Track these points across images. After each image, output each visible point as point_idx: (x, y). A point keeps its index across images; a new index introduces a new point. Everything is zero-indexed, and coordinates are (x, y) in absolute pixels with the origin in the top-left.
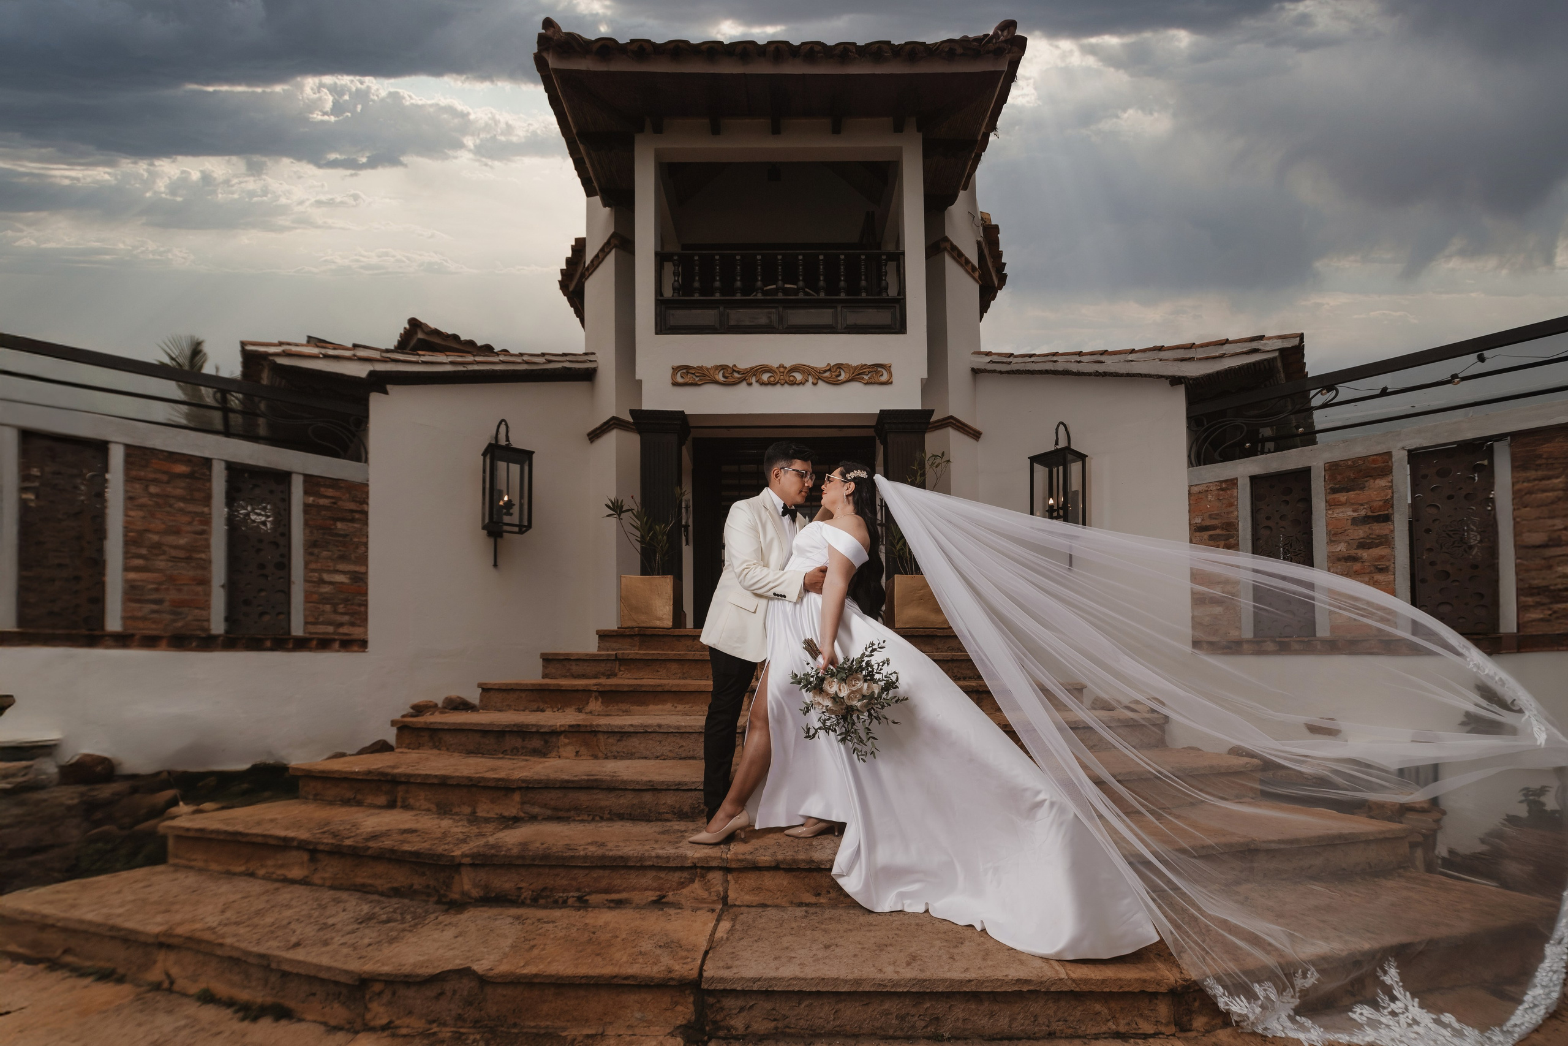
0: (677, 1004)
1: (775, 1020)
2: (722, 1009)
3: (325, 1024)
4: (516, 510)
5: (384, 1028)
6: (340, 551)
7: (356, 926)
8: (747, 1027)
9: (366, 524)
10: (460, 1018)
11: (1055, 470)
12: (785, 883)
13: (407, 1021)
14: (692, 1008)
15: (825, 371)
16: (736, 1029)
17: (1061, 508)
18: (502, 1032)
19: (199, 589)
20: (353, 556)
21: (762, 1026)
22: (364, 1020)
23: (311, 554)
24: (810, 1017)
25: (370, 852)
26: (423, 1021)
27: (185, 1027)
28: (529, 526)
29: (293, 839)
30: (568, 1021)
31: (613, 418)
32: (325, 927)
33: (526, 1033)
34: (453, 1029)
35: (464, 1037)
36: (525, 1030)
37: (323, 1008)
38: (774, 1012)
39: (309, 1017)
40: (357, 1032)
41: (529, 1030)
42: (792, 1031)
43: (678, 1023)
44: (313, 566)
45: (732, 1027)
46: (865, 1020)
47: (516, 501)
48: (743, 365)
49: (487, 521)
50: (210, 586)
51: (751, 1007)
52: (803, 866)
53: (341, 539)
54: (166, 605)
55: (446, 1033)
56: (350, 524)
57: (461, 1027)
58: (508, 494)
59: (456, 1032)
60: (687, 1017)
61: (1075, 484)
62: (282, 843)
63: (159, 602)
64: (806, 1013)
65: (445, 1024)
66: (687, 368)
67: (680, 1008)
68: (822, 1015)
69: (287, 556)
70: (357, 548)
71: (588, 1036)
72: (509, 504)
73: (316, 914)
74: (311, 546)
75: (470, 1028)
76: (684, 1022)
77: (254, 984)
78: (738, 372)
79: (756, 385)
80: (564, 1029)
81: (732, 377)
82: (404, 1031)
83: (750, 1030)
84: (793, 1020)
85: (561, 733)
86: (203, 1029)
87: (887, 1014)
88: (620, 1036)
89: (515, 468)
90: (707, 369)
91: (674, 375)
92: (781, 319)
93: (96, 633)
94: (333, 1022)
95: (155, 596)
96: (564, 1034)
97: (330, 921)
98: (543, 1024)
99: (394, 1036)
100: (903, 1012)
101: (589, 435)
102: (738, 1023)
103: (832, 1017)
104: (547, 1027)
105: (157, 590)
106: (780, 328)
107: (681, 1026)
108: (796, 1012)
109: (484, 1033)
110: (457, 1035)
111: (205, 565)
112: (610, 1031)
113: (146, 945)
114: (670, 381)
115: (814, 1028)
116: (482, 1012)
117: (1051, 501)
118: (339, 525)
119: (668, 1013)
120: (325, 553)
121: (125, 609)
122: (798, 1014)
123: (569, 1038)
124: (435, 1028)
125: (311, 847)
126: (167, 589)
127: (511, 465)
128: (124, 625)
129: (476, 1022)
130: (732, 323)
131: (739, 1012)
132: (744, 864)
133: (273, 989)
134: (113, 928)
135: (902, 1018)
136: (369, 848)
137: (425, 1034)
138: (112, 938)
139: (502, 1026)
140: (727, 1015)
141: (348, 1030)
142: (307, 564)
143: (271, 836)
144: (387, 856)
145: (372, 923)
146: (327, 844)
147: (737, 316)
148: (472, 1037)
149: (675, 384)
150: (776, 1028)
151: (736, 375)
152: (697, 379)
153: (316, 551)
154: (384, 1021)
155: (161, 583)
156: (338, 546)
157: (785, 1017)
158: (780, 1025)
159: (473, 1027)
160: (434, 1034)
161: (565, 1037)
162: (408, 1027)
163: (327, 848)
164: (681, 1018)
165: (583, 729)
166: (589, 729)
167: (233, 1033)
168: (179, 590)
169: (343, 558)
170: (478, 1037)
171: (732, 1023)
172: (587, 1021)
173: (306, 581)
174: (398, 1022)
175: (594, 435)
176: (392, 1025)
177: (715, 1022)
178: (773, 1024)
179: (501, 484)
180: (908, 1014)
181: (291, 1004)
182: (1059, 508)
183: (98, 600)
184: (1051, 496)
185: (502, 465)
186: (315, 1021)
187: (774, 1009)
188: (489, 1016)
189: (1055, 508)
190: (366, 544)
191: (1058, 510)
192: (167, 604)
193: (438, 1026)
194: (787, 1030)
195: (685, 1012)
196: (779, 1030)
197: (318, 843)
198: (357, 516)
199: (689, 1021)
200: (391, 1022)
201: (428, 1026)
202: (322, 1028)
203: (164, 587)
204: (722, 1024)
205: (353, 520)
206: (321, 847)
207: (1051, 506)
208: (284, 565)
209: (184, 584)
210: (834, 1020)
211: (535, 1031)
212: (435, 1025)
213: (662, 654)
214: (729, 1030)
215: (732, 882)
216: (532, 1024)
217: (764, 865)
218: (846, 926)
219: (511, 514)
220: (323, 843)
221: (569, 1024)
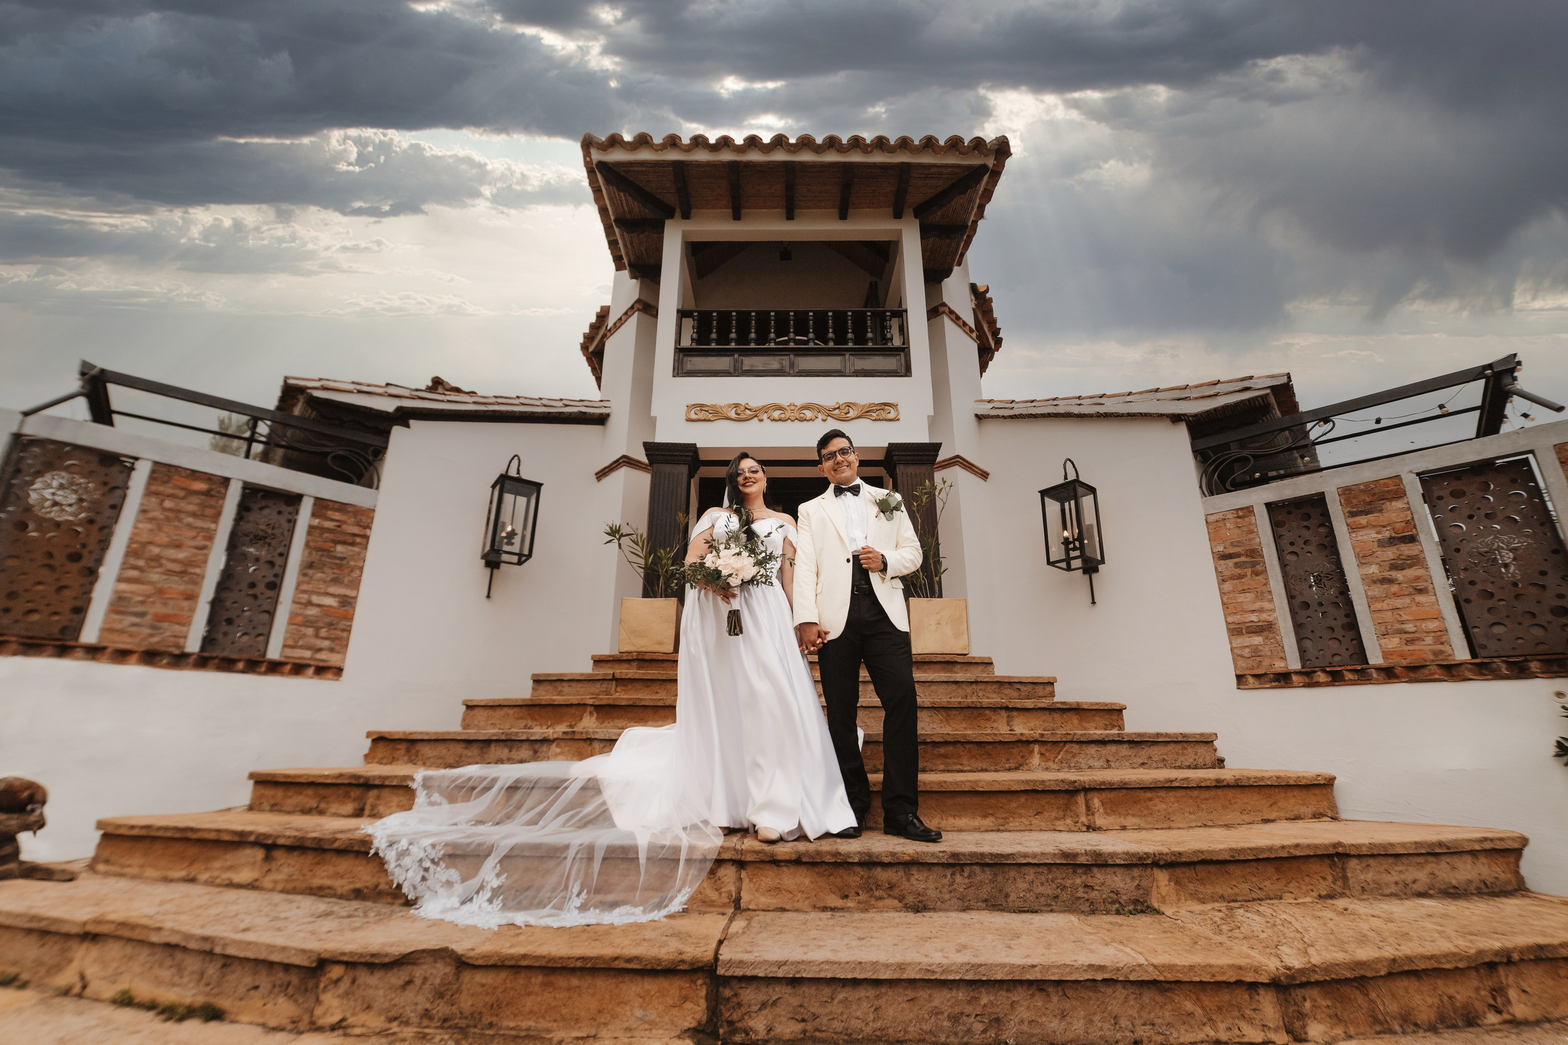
0: (685, 999)
1: (803, 1020)
2: (740, 1005)
3: (263, 1025)
4: (517, 540)
5: (333, 1028)
6: (334, 573)
7: (312, 919)
8: (770, 1030)
9: (366, 548)
10: (427, 1014)
11: (1067, 504)
12: (807, 882)
13: (363, 1018)
14: (703, 1003)
15: (835, 409)
16: (756, 1032)
17: (1077, 540)
18: (475, 1033)
19: (186, 604)
20: (346, 580)
21: (788, 1029)
22: (312, 1016)
23: (305, 575)
24: (845, 1016)
25: (336, 845)
26: (383, 1018)
27: (97, 1026)
28: (530, 555)
29: (251, 833)
30: (555, 1021)
31: (624, 457)
32: (277, 918)
33: (503, 1035)
34: (416, 1030)
35: (429, 1037)
36: (502, 1032)
37: (265, 1005)
38: (802, 1010)
39: (244, 1018)
40: (300, 1033)
41: (507, 1032)
42: (824, 1035)
43: (687, 1025)
44: (304, 587)
45: (751, 1029)
46: (911, 1021)
47: (519, 531)
48: (754, 404)
49: (488, 548)
50: (197, 602)
51: (774, 1003)
52: (828, 859)
53: (338, 562)
54: (148, 619)
55: (409, 1032)
56: (350, 548)
57: (426, 1027)
58: (512, 524)
59: (420, 1033)
60: (698, 1017)
61: (1089, 518)
62: (236, 839)
63: (142, 615)
64: (839, 1011)
65: (407, 1023)
66: (702, 405)
67: (688, 1005)
68: (859, 1013)
69: (280, 576)
70: (352, 571)
71: (578, 1038)
72: (512, 534)
73: (268, 909)
74: (308, 566)
75: (437, 1028)
76: (694, 1024)
77: (186, 980)
78: (750, 410)
79: (767, 422)
80: (549, 1031)
81: (743, 414)
82: (358, 1031)
83: (772, 1033)
84: (825, 1020)
85: (554, 740)
86: (117, 1029)
87: (938, 1014)
88: (616, 1038)
89: (522, 501)
90: (721, 407)
91: (688, 412)
92: (792, 365)
93: (71, 643)
94: (273, 1023)
95: (140, 609)
96: (549, 1036)
97: (283, 915)
98: (524, 1025)
99: (346, 1035)
100: (957, 1010)
101: (596, 474)
102: (758, 1024)
103: (871, 1017)
104: (528, 1029)
105: (143, 602)
106: (792, 372)
107: (689, 1029)
108: (828, 1011)
109: (453, 1034)
110: (421, 1035)
111: (197, 581)
112: (603, 1033)
113: (68, 936)
114: (685, 418)
115: (850, 1031)
116: (454, 1008)
117: (1066, 534)
118: (339, 548)
119: (675, 1011)
120: (319, 575)
121: (105, 621)
122: (831, 1013)
123: (555, 1040)
124: (395, 1027)
125: (270, 842)
126: (153, 603)
127: (518, 498)
128: (101, 637)
129: (445, 1020)
130: (745, 368)
131: (760, 1009)
132: (761, 857)
133: (208, 984)
134: (34, 918)
135: (955, 1019)
136: (337, 839)
137: (382, 1033)
138: (30, 931)
139: (475, 1027)
140: (745, 1014)
141: (291, 1031)
142: (299, 584)
143: (227, 831)
144: (356, 848)
145: (330, 917)
146: (289, 837)
147: (749, 362)
148: (438, 1038)
149: (689, 420)
150: (804, 1032)
151: (748, 412)
152: (711, 415)
153: (310, 572)
154: (336, 1019)
155: (149, 596)
156: (333, 569)
157: (815, 1017)
158: (809, 1027)
159: (441, 1027)
160: (394, 1034)
161: (551, 1039)
162: (363, 1026)
163: (288, 842)
164: (689, 1018)
165: (577, 736)
166: (584, 736)
167: (153, 1032)
168: (165, 604)
169: (336, 581)
170: (446, 1037)
171: (751, 1023)
172: (577, 1021)
173: (294, 602)
174: (351, 1020)
175: (602, 474)
176: (344, 1024)
177: (731, 1023)
178: (800, 1026)
179: (506, 516)
180: (962, 1013)
181: (223, 1003)
182: (1074, 540)
183: (80, 611)
184: (1065, 528)
185: (508, 498)
186: (251, 1023)
187: (801, 1006)
188: (461, 1013)
189: (1071, 540)
190: (361, 569)
191: (1073, 542)
192: (149, 617)
193: (399, 1026)
194: (818, 1034)
195: (695, 1012)
196: (808, 1034)
197: (278, 837)
198: (358, 540)
199: (699, 1023)
200: (343, 1020)
201: (387, 1025)
202: (259, 1029)
203: (151, 600)
204: (739, 1025)
205: (353, 544)
206: (281, 841)
207: (1066, 539)
208: (275, 586)
209: (171, 599)
210: (874, 1020)
211: (513, 1033)
212: (396, 1023)
213: (663, 674)
214: (747, 1034)
215: (746, 881)
216: (512, 1024)
217: (784, 858)
218: (880, 924)
219: (512, 544)
220: (284, 836)
221: (555, 1025)
